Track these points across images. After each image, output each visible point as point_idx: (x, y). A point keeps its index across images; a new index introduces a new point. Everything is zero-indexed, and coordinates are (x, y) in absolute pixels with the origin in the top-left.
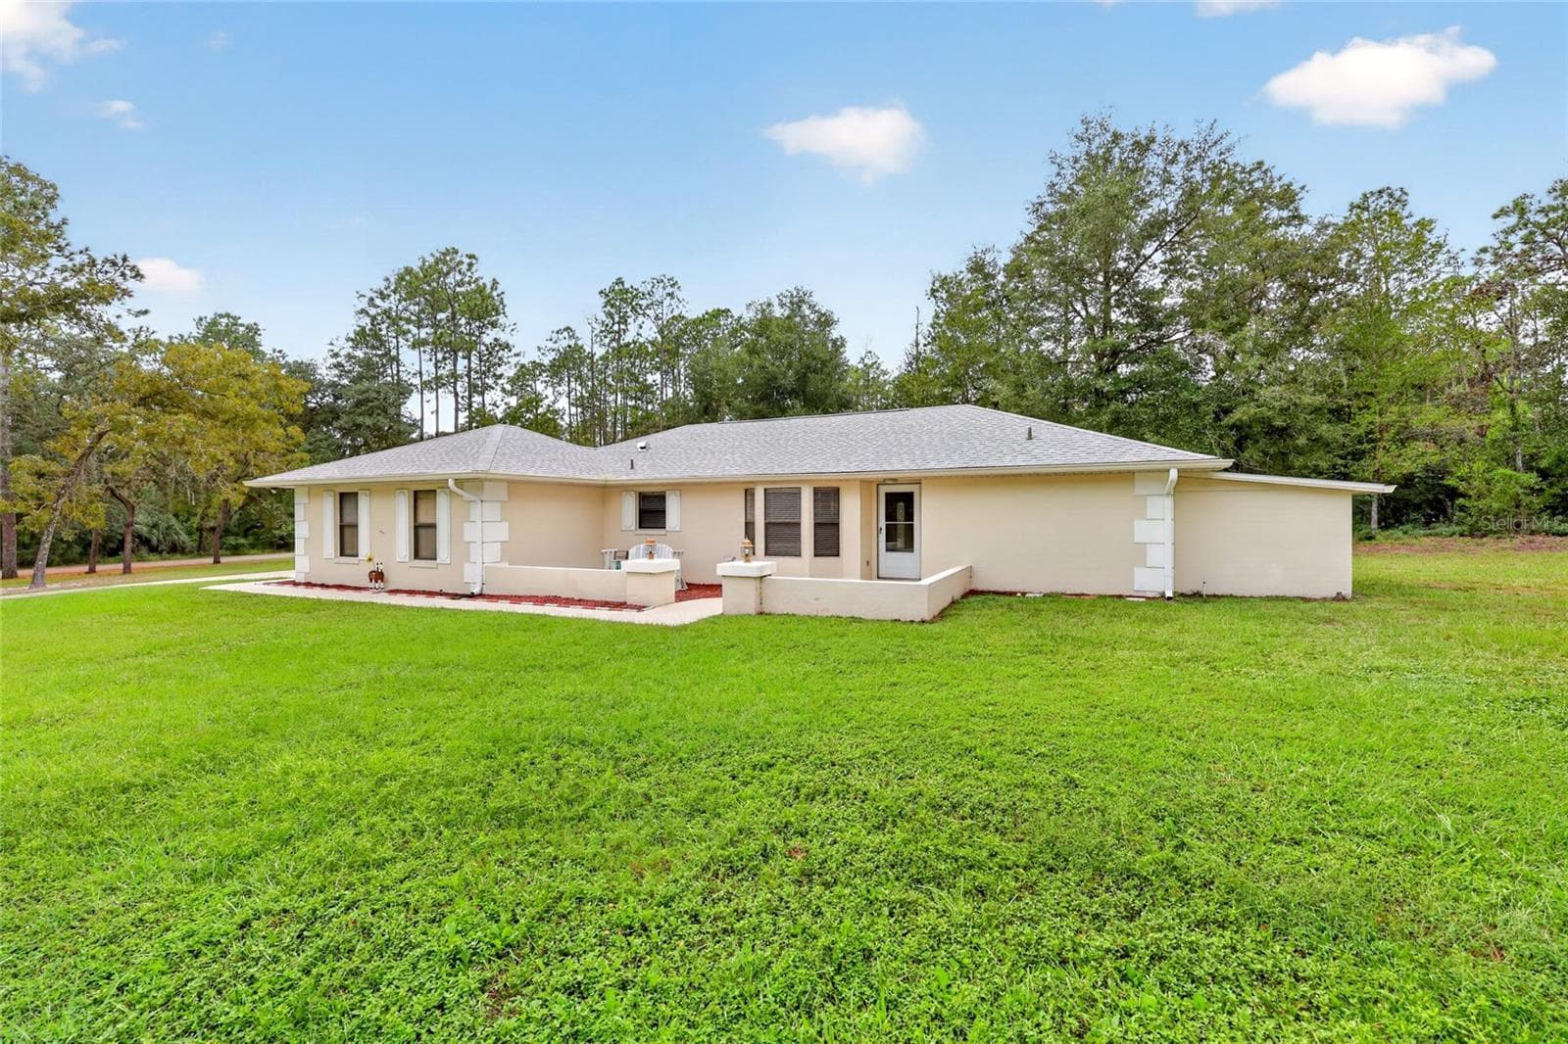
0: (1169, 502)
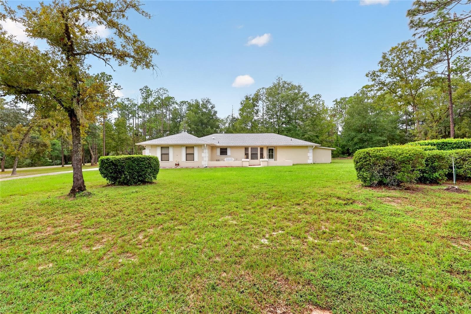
0: (312, 150)
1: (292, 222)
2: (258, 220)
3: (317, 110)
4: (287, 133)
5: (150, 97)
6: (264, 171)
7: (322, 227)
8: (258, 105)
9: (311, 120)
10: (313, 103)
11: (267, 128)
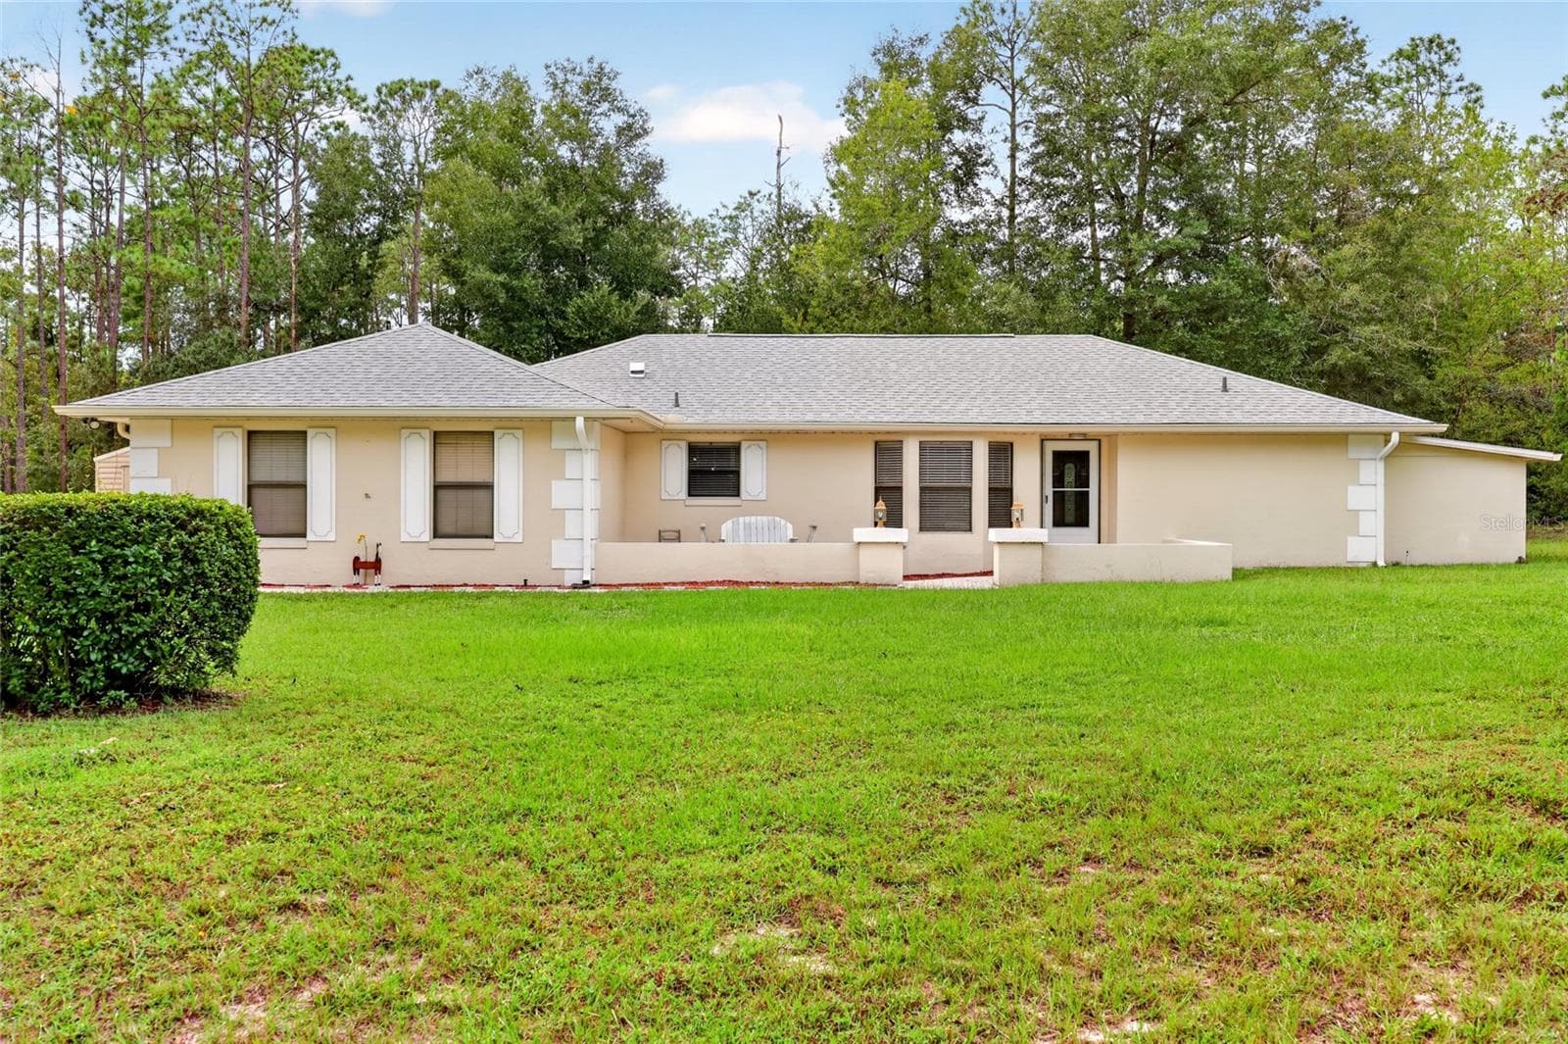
0: (1381, 466)
1: (1211, 965)
2: (978, 954)
3: (1427, 157)
4: (1195, 329)
5: (154, 48)
6: (1015, 617)
7: (1418, 998)
8: (972, 113)
9: (1379, 235)
10: (1392, 106)
11: (1045, 295)
